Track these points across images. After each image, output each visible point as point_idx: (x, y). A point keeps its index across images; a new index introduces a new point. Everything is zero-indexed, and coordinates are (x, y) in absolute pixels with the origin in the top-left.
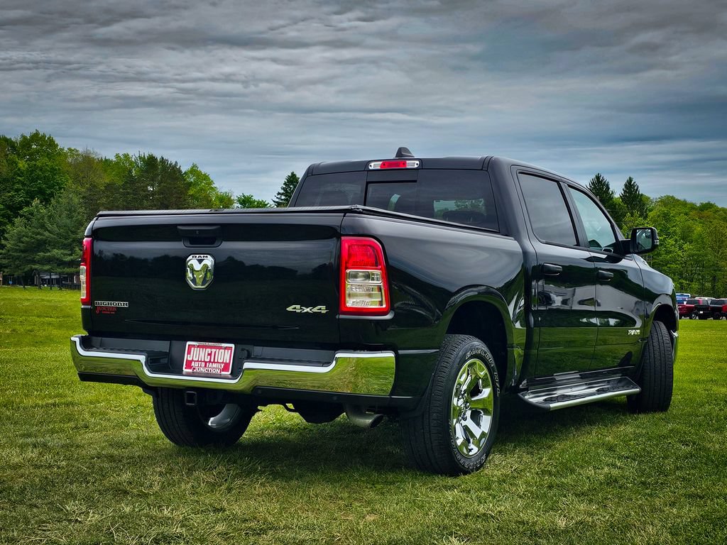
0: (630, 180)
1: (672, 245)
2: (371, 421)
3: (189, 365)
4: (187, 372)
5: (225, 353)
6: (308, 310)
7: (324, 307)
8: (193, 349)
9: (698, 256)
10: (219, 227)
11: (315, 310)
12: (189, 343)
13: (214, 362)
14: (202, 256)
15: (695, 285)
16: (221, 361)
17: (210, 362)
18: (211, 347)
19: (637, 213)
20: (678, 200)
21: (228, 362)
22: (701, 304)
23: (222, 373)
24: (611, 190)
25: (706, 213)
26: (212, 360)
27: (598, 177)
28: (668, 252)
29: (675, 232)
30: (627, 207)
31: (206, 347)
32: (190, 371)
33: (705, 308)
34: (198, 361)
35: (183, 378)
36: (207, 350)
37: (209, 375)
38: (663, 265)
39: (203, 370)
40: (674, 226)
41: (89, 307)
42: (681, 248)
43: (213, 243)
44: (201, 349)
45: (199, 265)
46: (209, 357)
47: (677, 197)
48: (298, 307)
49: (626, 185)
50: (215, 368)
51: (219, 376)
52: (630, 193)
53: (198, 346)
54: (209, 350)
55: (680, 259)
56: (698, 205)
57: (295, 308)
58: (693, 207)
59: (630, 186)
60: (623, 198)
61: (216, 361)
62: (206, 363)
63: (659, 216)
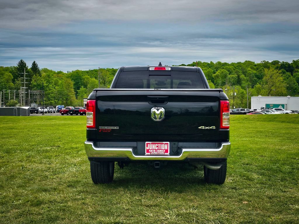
0: (34, 62)
1: (51, 87)
2: (220, 167)
3: (148, 151)
4: (147, 154)
5: (166, 146)
6: (208, 128)
7: (214, 127)
8: (148, 145)
9: (61, 91)
10: (168, 96)
11: (211, 128)
12: (146, 142)
13: (160, 149)
14: (159, 108)
15: (60, 102)
16: (164, 149)
17: (158, 149)
18: (158, 144)
19: (38, 75)
20: (49, 70)
21: (167, 149)
22: (71, 109)
23: (165, 153)
24: (27, 66)
25: (59, 75)
26: (159, 149)
27: (21, 61)
28: (50, 90)
29: (52, 82)
30: (33, 72)
31: (155, 144)
32: (149, 153)
33: (72, 111)
34: (152, 149)
35: (146, 157)
36: (156, 145)
37: (159, 155)
38: (48, 95)
39: (156, 153)
40: (51, 80)
41: (95, 129)
42: (55, 88)
43: (164, 103)
44: (153, 145)
45: (158, 111)
46: (157, 147)
47: (48, 69)
48: (203, 127)
49: (33, 64)
50: (161, 152)
51: (164, 155)
52: (35, 67)
53: (152, 144)
54: (157, 145)
55: (54, 92)
56: (56, 72)
57: (202, 127)
58: (55, 73)
59: (34, 65)
60: (32, 68)
61: (161, 149)
62: (156, 150)
63: (46, 76)
